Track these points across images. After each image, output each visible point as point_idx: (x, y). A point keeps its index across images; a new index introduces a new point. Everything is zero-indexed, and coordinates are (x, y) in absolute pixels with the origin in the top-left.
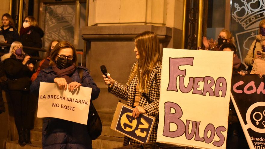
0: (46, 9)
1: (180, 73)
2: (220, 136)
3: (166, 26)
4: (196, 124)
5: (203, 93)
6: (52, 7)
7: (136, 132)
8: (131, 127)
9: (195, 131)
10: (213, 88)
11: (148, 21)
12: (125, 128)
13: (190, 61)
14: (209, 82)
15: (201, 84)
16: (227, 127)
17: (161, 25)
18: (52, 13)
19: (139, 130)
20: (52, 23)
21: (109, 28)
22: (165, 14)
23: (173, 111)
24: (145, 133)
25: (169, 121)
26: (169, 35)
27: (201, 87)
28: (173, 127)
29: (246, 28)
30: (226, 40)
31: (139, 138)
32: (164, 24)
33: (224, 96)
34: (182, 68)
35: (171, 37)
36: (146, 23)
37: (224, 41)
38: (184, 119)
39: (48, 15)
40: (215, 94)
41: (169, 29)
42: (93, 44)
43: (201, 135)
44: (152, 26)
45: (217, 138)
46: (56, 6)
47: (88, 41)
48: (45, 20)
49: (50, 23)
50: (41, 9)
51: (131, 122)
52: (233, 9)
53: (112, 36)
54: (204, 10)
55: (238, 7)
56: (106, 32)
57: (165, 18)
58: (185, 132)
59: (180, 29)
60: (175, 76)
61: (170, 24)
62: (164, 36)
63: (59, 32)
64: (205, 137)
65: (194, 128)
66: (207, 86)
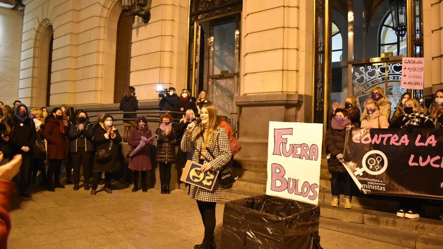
0: (213, 83)
1: (283, 141)
2: (314, 192)
3: (299, 93)
4: (296, 182)
5: (300, 157)
6: (217, 81)
7: (203, 182)
8: (199, 179)
9: (295, 186)
10: (308, 153)
11: (284, 91)
12: (194, 179)
13: (290, 131)
14: (305, 148)
15: (299, 150)
16: (319, 185)
17: (294, 93)
18: (217, 85)
19: (206, 180)
20: (218, 92)
21: (255, 97)
22: (298, 84)
23: (278, 171)
24: (211, 182)
25: (275, 179)
26: (301, 100)
27: (299, 153)
28: (278, 183)
29: (365, 91)
30: (352, 104)
31: (206, 186)
32: (297, 92)
33: (316, 160)
34: (284, 137)
35: (303, 102)
36: (282, 92)
37: (350, 105)
38: (286, 177)
39: (215, 87)
40: (309, 158)
41: (300, 96)
42: (243, 109)
43: (300, 190)
44: (287, 94)
45: (311, 193)
46: (220, 80)
47: (240, 107)
48: (213, 90)
49: (216, 93)
50: (209, 83)
51: (199, 175)
52: (354, 77)
53: (257, 103)
54: (328, 80)
55: (358, 76)
56: (252, 100)
57: (297, 87)
58: (287, 187)
59: (311, 95)
60: (279, 143)
61: (302, 92)
62: (297, 102)
63: (224, 99)
64: (303, 192)
65: (294, 184)
66: (303, 151)
